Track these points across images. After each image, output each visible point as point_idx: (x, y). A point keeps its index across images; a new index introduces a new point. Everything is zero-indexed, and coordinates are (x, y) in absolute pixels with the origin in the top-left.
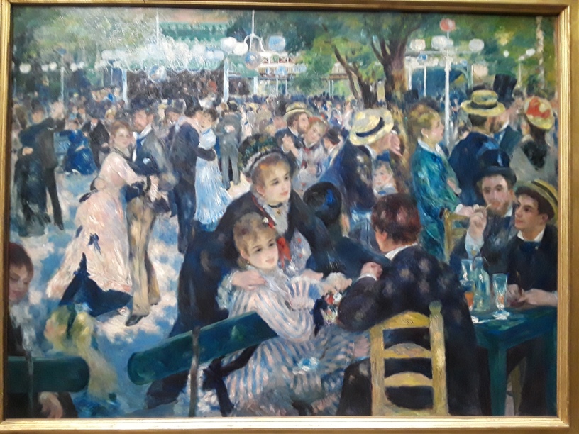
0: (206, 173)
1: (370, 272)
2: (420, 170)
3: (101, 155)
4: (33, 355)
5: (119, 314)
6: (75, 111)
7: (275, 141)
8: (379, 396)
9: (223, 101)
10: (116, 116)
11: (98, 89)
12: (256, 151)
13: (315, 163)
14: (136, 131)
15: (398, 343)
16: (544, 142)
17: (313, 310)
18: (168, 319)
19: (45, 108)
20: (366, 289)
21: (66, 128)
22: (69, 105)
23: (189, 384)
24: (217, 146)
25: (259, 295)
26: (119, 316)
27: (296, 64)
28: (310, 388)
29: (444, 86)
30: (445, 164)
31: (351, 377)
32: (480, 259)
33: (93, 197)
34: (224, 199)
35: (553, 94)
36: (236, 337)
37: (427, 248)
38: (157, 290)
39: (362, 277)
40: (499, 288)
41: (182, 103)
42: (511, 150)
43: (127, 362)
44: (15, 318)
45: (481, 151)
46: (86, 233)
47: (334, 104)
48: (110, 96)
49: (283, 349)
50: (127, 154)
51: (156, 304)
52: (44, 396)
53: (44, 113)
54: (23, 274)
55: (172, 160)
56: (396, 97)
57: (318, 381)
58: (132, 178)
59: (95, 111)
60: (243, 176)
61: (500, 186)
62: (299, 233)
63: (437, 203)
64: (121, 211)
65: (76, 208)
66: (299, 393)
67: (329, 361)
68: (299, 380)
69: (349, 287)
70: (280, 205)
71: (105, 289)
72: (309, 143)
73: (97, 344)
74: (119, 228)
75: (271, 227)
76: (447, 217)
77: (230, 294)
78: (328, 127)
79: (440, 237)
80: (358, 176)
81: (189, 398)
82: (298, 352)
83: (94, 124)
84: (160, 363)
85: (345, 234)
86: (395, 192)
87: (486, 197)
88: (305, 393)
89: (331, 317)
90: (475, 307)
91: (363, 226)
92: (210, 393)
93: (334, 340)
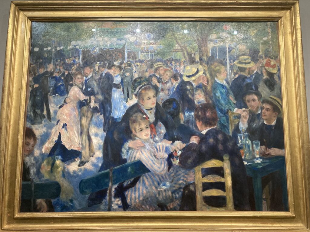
0: (116, 95)
1: (194, 140)
2: (216, 92)
3: (69, 87)
4: (34, 180)
5: (75, 161)
6: (58, 68)
7: (149, 80)
8: (200, 201)
9: (125, 62)
10: (77, 70)
11: (69, 58)
12: (140, 84)
13: (167, 90)
14: (85, 76)
15: (209, 175)
16: (274, 79)
17: (167, 159)
18: (98, 163)
19: (45, 67)
20: (193, 149)
21: (54, 75)
22: (56, 65)
23: (108, 195)
24: (122, 82)
25: (142, 152)
26: (75, 162)
27: (158, 45)
28: (166, 197)
29: (226, 54)
30: (228, 89)
31: (186, 191)
32: (247, 133)
33: (65, 106)
34: (125, 106)
35: (277, 57)
36: (131, 172)
37: (221, 129)
38: (93, 150)
39: (191, 142)
40: (256, 148)
41: (106, 63)
42: (259, 83)
43: (79, 184)
44: (27, 163)
45: (245, 84)
46: (61, 123)
47: (176, 63)
48: (74, 61)
49: (153, 178)
50: (81, 86)
51: (93, 156)
52: (39, 201)
53: (44, 69)
54: (32, 142)
55: (101, 89)
56: (204, 59)
57: (170, 193)
58: (82, 97)
59: (67, 68)
60: (134, 96)
61: (254, 99)
62: (160, 122)
63: (225, 107)
64: (77, 112)
65: (57, 111)
66: (161, 200)
67: (175, 184)
68: (161, 193)
69: (184, 148)
70: (151, 109)
71: (69, 149)
72: (165, 81)
73: (65, 175)
74: (76, 120)
75: (147, 119)
76: (230, 114)
77: (128, 151)
78: (173, 73)
79: (227, 124)
80: (187, 95)
81: (108, 202)
82: (160, 180)
83: (66, 73)
84: (94, 185)
85: (182, 122)
86: (205, 102)
87: (248, 104)
88: (164, 200)
89: (176, 162)
90: (245, 157)
91: (190, 119)
92: (118, 199)
93: (178, 173)
